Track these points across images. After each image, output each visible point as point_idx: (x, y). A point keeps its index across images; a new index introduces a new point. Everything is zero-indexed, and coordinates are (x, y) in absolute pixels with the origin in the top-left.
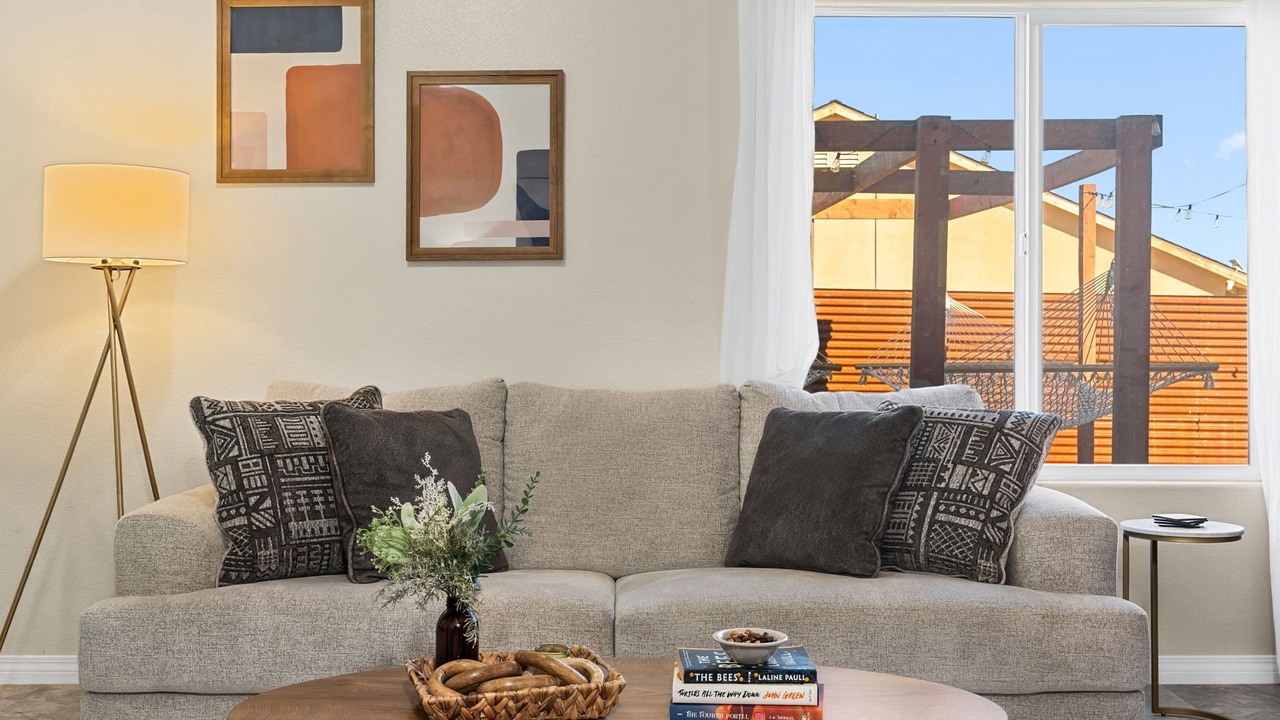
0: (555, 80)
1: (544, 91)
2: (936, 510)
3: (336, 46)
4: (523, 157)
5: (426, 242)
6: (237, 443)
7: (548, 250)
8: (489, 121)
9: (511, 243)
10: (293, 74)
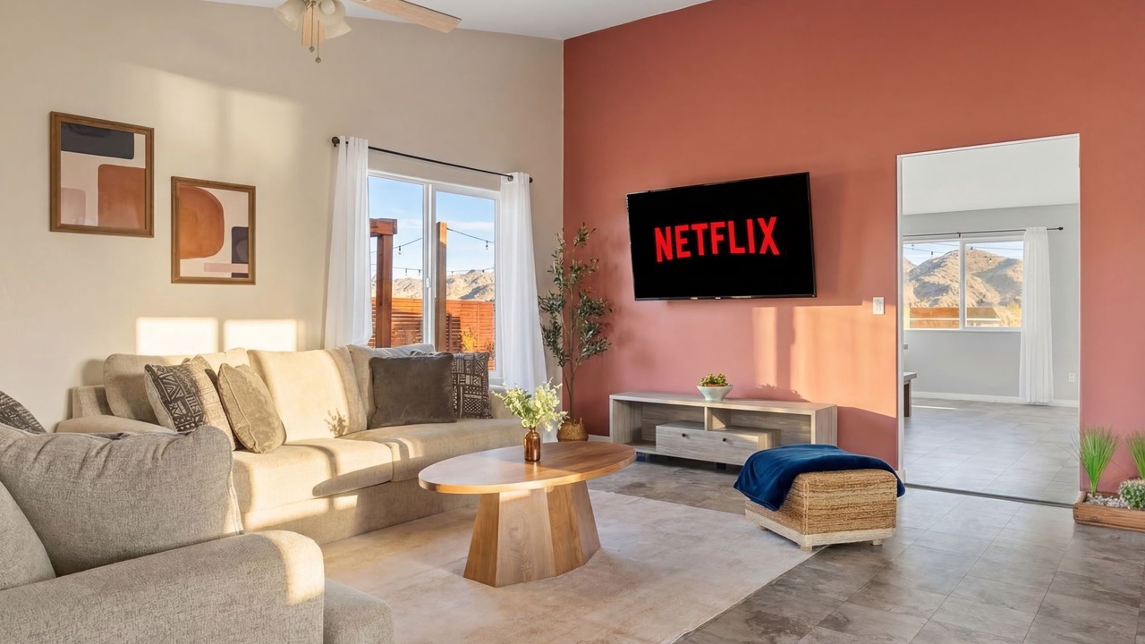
0: (251, 190)
1: (245, 196)
2: (464, 393)
3: (130, 156)
4: (235, 230)
5: (183, 274)
6: (181, 388)
7: (247, 279)
8: (217, 209)
9: (228, 275)
10: (103, 169)
